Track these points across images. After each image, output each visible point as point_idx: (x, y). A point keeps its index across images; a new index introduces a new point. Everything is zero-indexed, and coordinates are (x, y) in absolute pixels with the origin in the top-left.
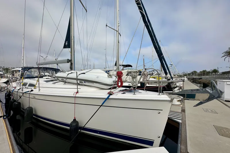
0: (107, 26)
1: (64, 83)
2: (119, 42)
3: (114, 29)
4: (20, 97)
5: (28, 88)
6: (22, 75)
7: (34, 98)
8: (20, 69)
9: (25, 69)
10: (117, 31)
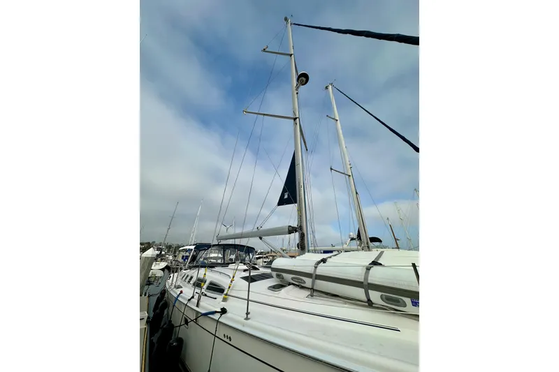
0: (331, 169)
1: (308, 293)
2: (357, 193)
3: (344, 174)
4: (187, 322)
5: (206, 295)
6: (194, 258)
7: (228, 341)
8: (193, 247)
9: (201, 247)
10: (349, 176)
